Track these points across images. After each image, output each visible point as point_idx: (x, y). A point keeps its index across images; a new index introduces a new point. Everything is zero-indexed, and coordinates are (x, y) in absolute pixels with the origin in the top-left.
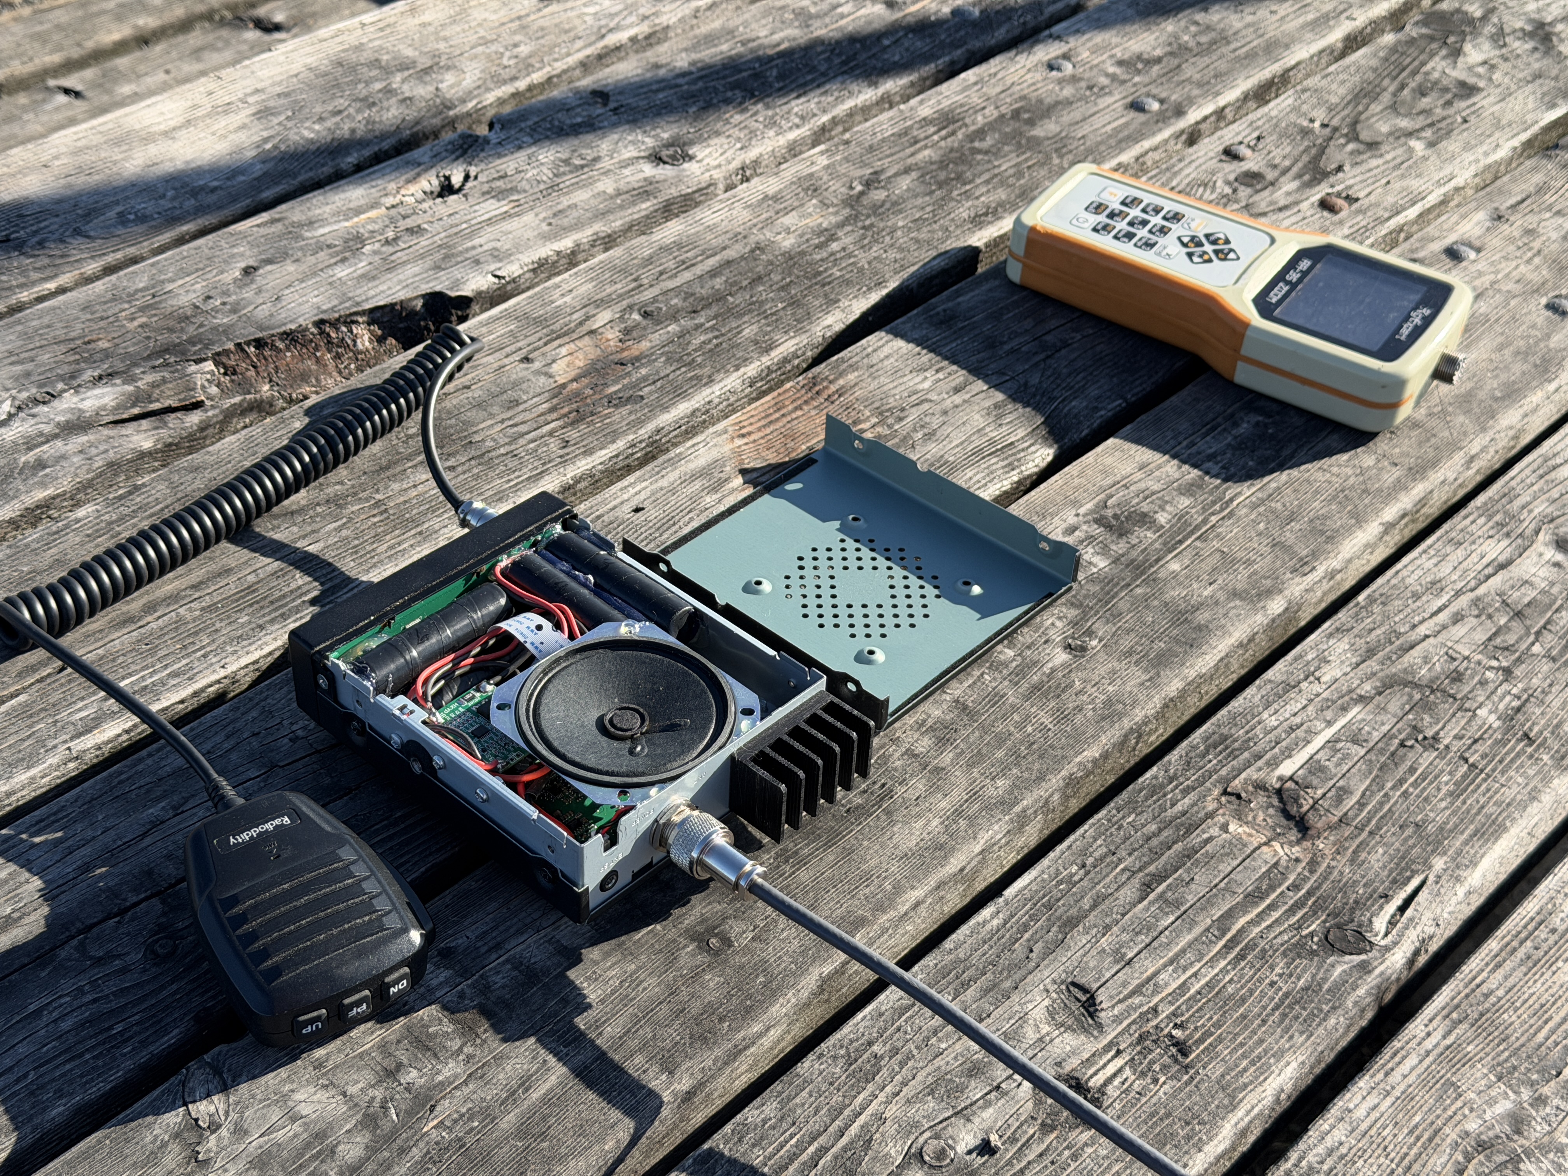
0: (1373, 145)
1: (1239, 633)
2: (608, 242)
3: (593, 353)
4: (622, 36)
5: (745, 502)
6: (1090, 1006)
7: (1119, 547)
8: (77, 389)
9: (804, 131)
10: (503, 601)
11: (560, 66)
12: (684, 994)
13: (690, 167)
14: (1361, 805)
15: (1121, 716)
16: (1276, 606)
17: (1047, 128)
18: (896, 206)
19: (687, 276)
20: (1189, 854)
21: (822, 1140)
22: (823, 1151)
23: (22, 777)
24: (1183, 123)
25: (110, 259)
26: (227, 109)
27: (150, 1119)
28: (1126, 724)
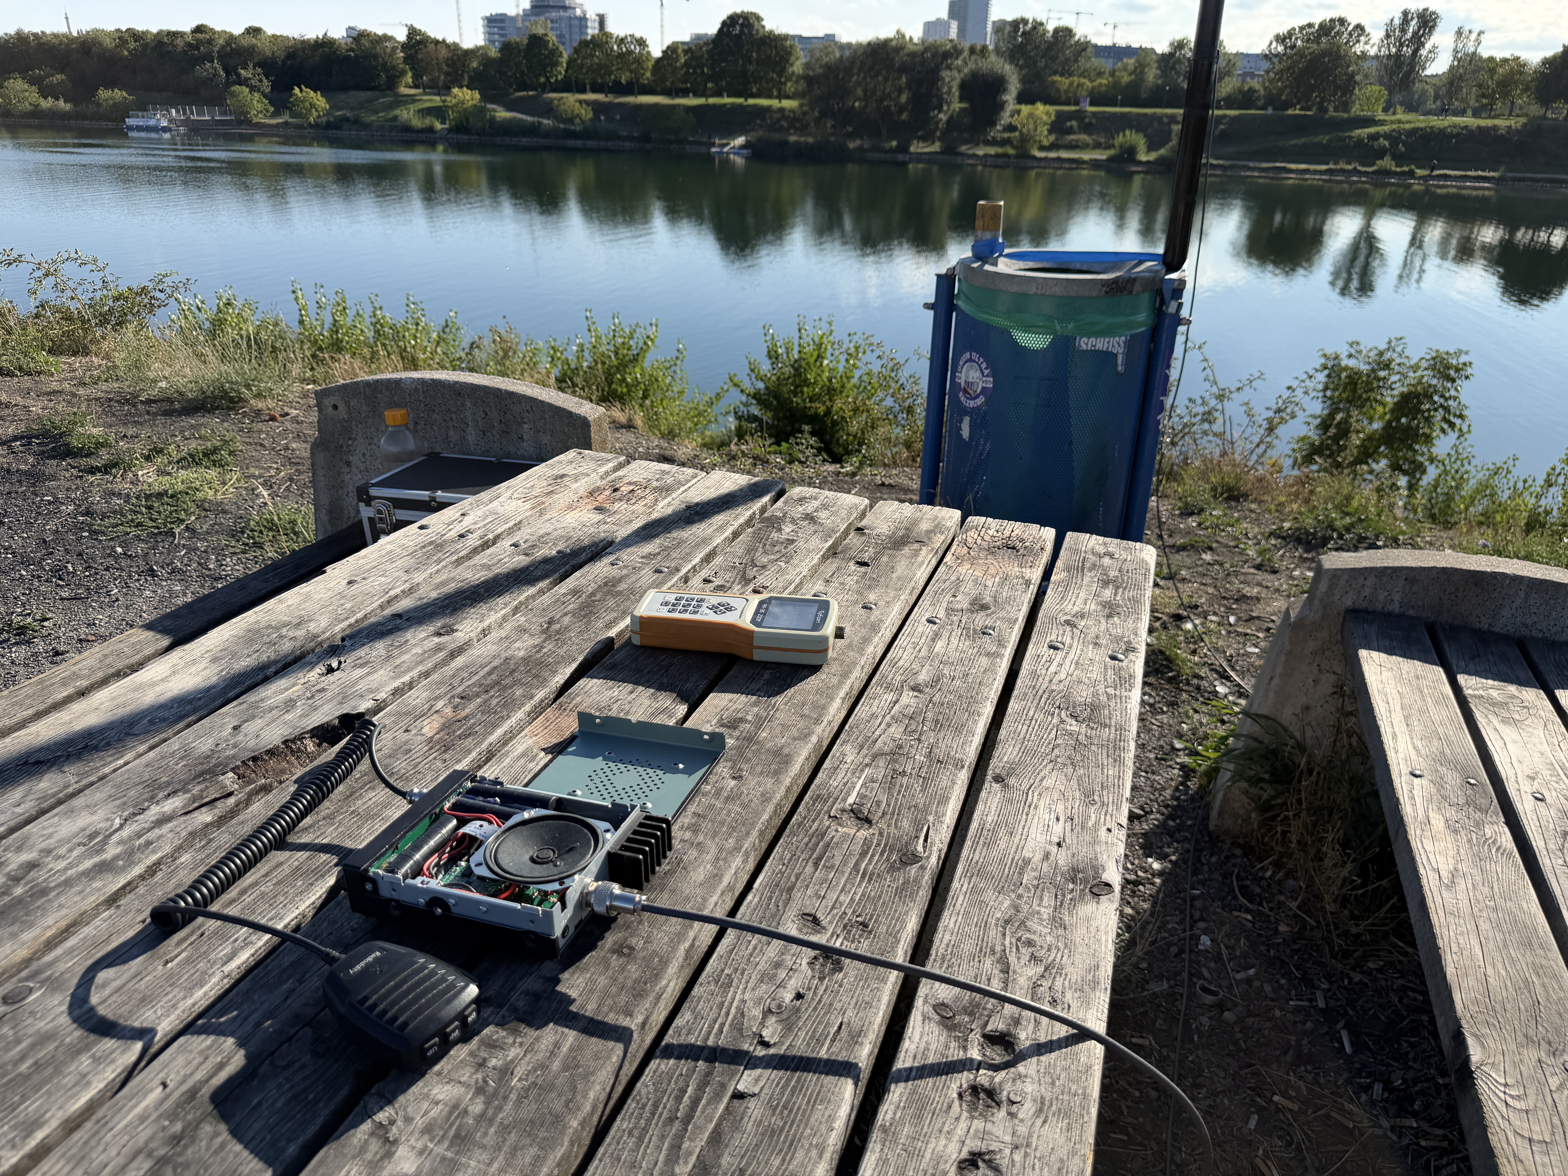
0: (764, 567)
1: (804, 753)
2: (427, 674)
3: (442, 721)
4: (398, 591)
5: (551, 761)
6: (816, 921)
7: (737, 733)
8: (157, 803)
9: (508, 609)
10: (455, 822)
11: (369, 609)
12: (621, 979)
13: (458, 634)
14: (888, 805)
15: (771, 799)
16: (814, 739)
17: (622, 586)
18: (567, 629)
19: (476, 678)
20: (828, 845)
21: (720, 1021)
22: (722, 1025)
23: (199, 993)
24: (681, 574)
25: (152, 742)
26: (194, 662)
27: (351, 1132)
28: (774, 801)
